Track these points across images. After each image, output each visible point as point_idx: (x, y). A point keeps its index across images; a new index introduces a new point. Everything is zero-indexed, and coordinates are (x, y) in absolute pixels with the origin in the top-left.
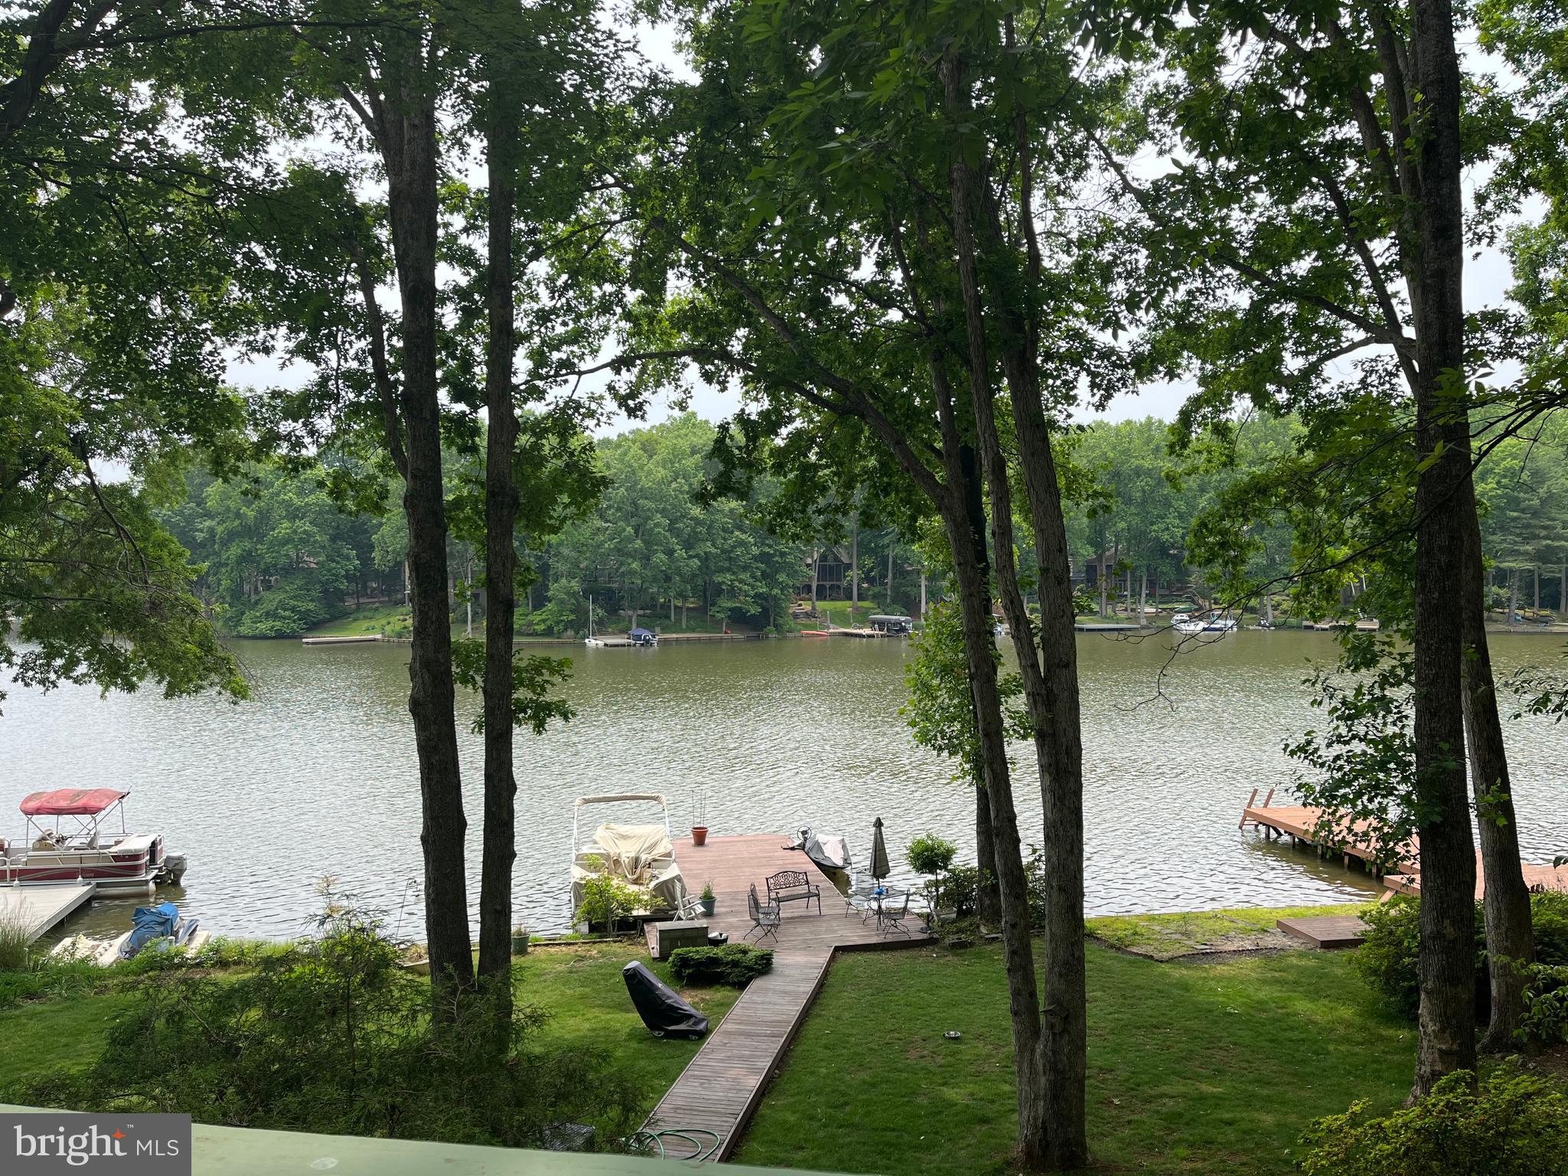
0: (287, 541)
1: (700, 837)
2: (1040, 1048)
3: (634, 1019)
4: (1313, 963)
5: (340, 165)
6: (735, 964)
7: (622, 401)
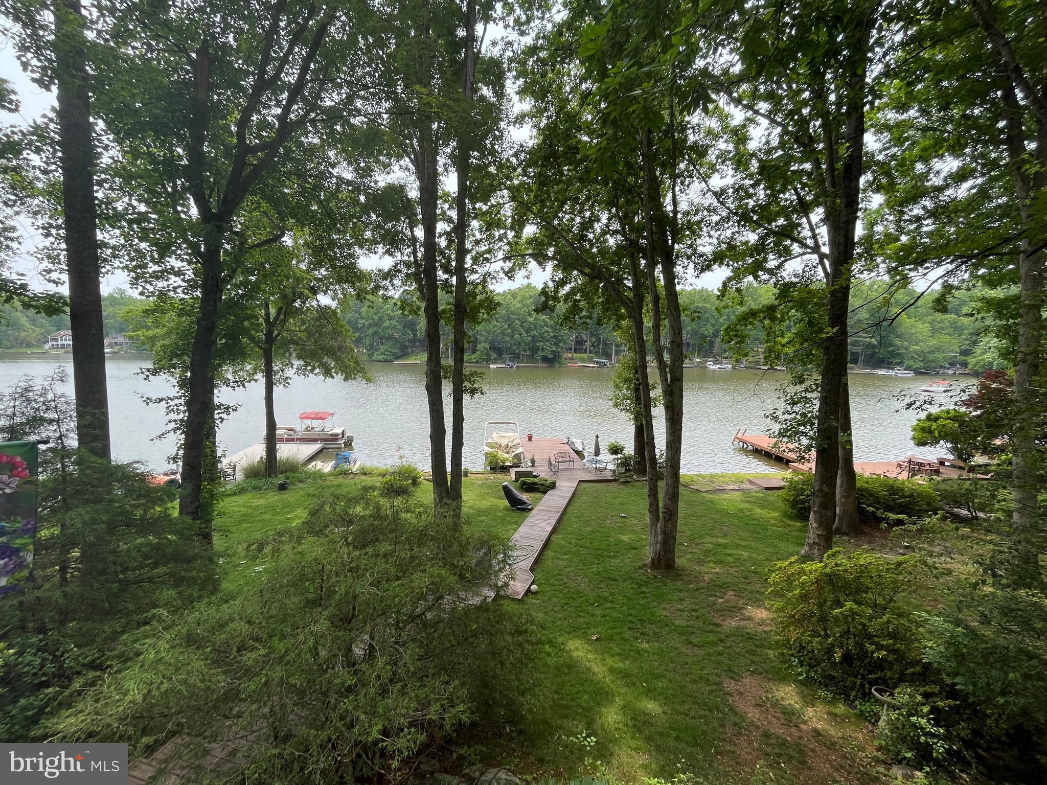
0: (388, 328)
1: (530, 438)
2: (659, 525)
3: (506, 503)
4: (761, 495)
5: (402, 182)
6: (542, 485)
7: (506, 273)
